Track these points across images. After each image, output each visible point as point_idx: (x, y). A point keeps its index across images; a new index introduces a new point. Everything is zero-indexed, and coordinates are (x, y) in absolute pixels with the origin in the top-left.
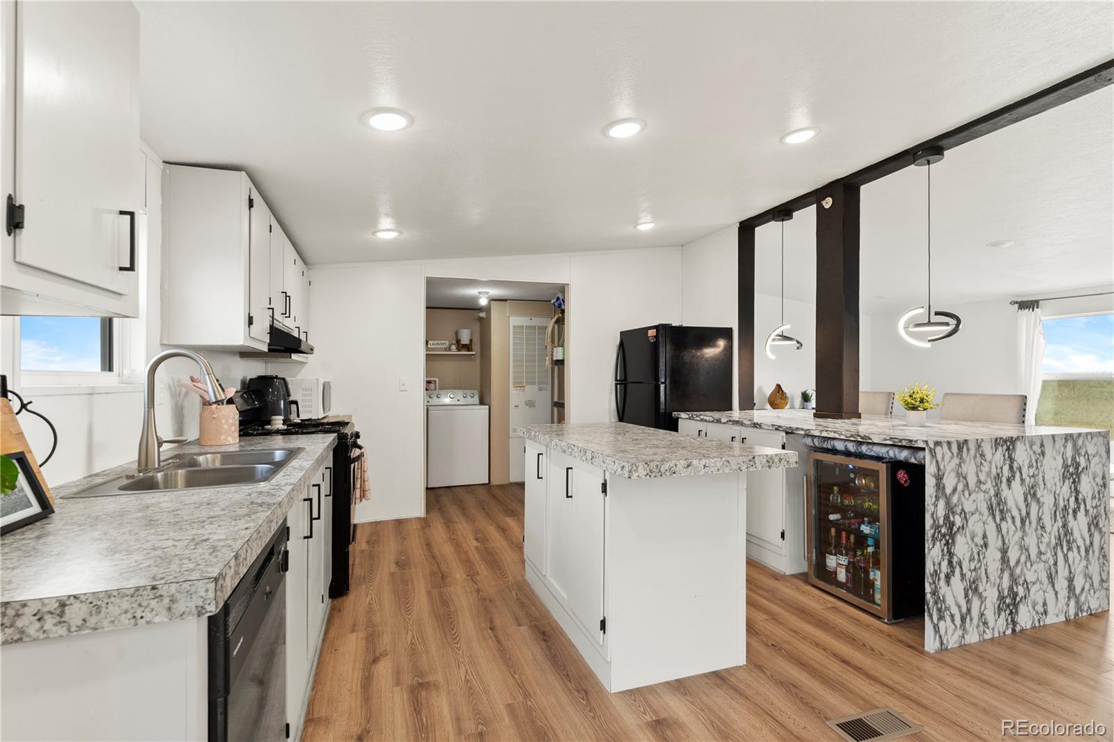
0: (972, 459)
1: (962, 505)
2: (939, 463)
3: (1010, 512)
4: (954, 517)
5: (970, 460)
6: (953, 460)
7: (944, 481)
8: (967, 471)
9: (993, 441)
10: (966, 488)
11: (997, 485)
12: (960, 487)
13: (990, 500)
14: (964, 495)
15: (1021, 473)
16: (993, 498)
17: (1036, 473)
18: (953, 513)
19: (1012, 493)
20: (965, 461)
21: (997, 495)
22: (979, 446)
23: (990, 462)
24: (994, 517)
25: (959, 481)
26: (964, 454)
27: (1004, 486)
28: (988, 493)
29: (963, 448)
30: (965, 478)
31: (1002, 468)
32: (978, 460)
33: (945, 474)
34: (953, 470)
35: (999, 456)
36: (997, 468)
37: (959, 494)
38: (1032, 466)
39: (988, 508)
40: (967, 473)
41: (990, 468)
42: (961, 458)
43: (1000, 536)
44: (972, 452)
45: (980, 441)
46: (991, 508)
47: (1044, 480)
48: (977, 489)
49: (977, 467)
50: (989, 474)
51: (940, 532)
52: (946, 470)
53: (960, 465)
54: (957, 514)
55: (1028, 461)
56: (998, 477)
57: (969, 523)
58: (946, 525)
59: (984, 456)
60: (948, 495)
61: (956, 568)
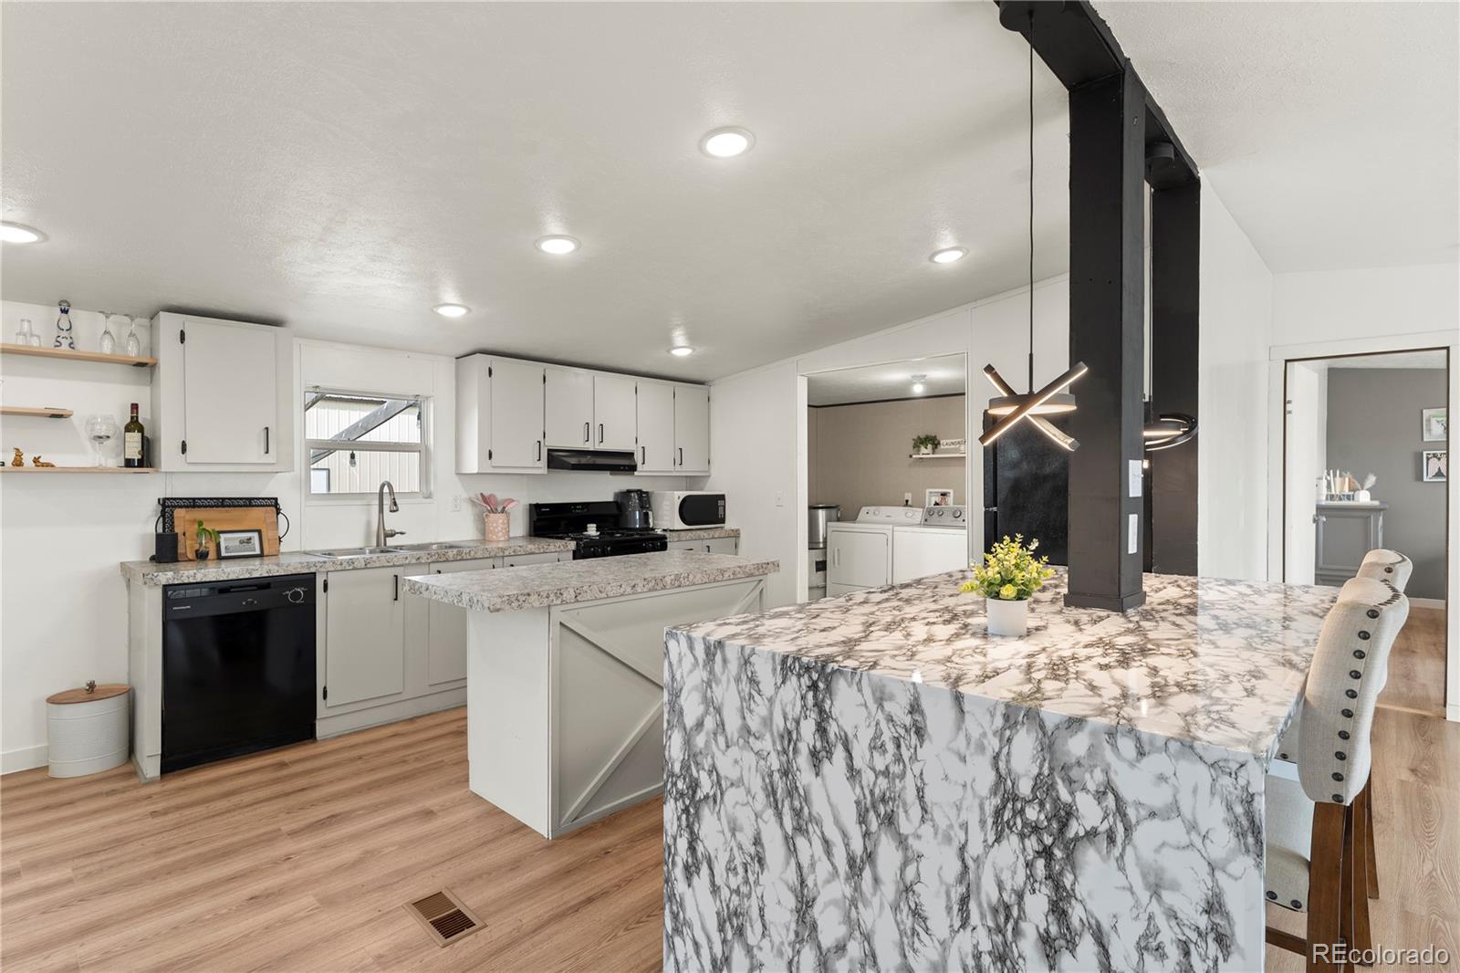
0: (732, 680)
1: (713, 758)
2: (675, 667)
3: (819, 823)
4: (698, 772)
5: (728, 681)
6: (696, 672)
7: (682, 700)
8: (723, 698)
9: (778, 660)
10: (720, 731)
11: (785, 752)
12: (710, 723)
13: (771, 776)
14: (716, 741)
15: (848, 751)
16: (776, 776)
17: (895, 769)
18: (697, 764)
19: (825, 785)
20: (720, 680)
21: (785, 773)
22: (747, 662)
23: (771, 700)
24: (779, 815)
25: (707, 712)
26: (716, 666)
27: (803, 761)
28: (765, 759)
29: (714, 655)
30: (718, 711)
31: (798, 723)
32: (745, 686)
33: (683, 691)
34: (696, 688)
35: (792, 692)
36: (785, 719)
37: (707, 734)
38: (883, 748)
39: (765, 789)
40: (722, 704)
41: (771, 713)
42: (711, 672)
43: (793, 862)
44: (733, 666)
45: (747, 652)
46: (771, 792)
47: (921, 798)
48: (741, 741)
49: (742, 699)
50: (767, 722)
51: (675, 784)
52: (684, 683)
53: (709, 684)
54: (703, 769)
55: (871, 731)
56: (789, 738)
57: (726, 797)
58: (684, 779)
59: (758, 683)
60: (688, 727)
61: (702, 864)
